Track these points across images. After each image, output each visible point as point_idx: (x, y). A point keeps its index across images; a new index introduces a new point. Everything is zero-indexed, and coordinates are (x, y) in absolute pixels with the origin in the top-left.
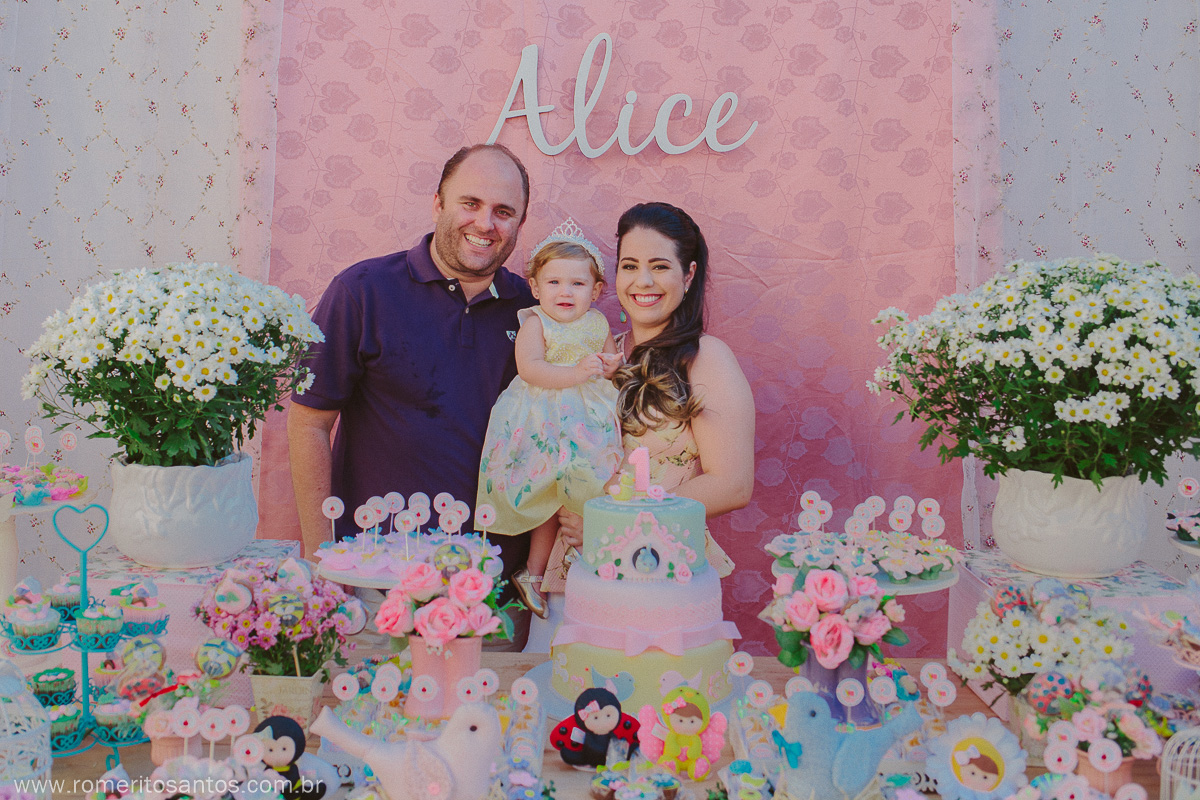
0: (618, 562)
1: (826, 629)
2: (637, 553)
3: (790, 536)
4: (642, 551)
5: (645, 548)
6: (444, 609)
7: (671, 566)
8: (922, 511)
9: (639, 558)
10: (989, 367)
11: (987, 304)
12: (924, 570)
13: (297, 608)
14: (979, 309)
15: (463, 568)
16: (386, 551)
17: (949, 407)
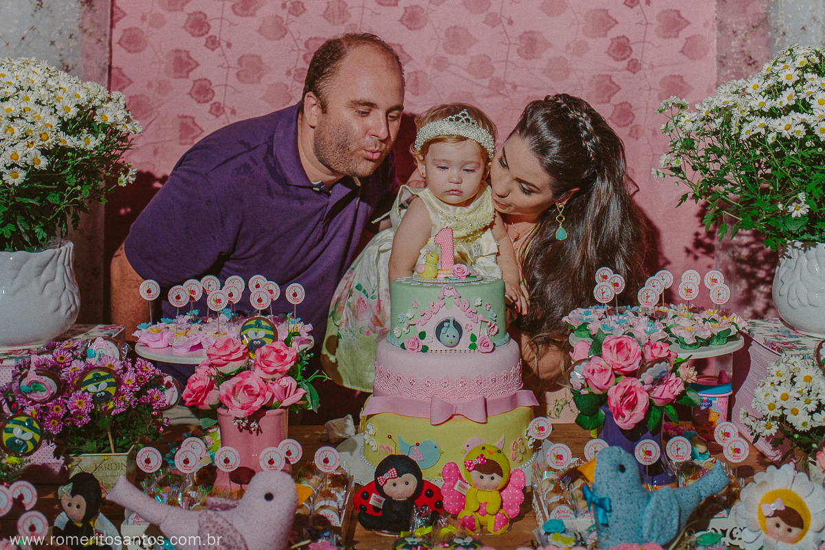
0: (422, 335)
1: (621, 391)
2: (441, 326)
3: (585, 310)
4: (446, 324)
5: (448, 321)
6: (248, 381)
7: (473, 338)
8: (707, 282)
9: (443, 330)
10: (771, 139)
11: (766, 84)
12: (713, 335)
13: (110, 385)
14: (759, 90)
15: (269, 341)
16: (200, 329)
17: (730, 186)
